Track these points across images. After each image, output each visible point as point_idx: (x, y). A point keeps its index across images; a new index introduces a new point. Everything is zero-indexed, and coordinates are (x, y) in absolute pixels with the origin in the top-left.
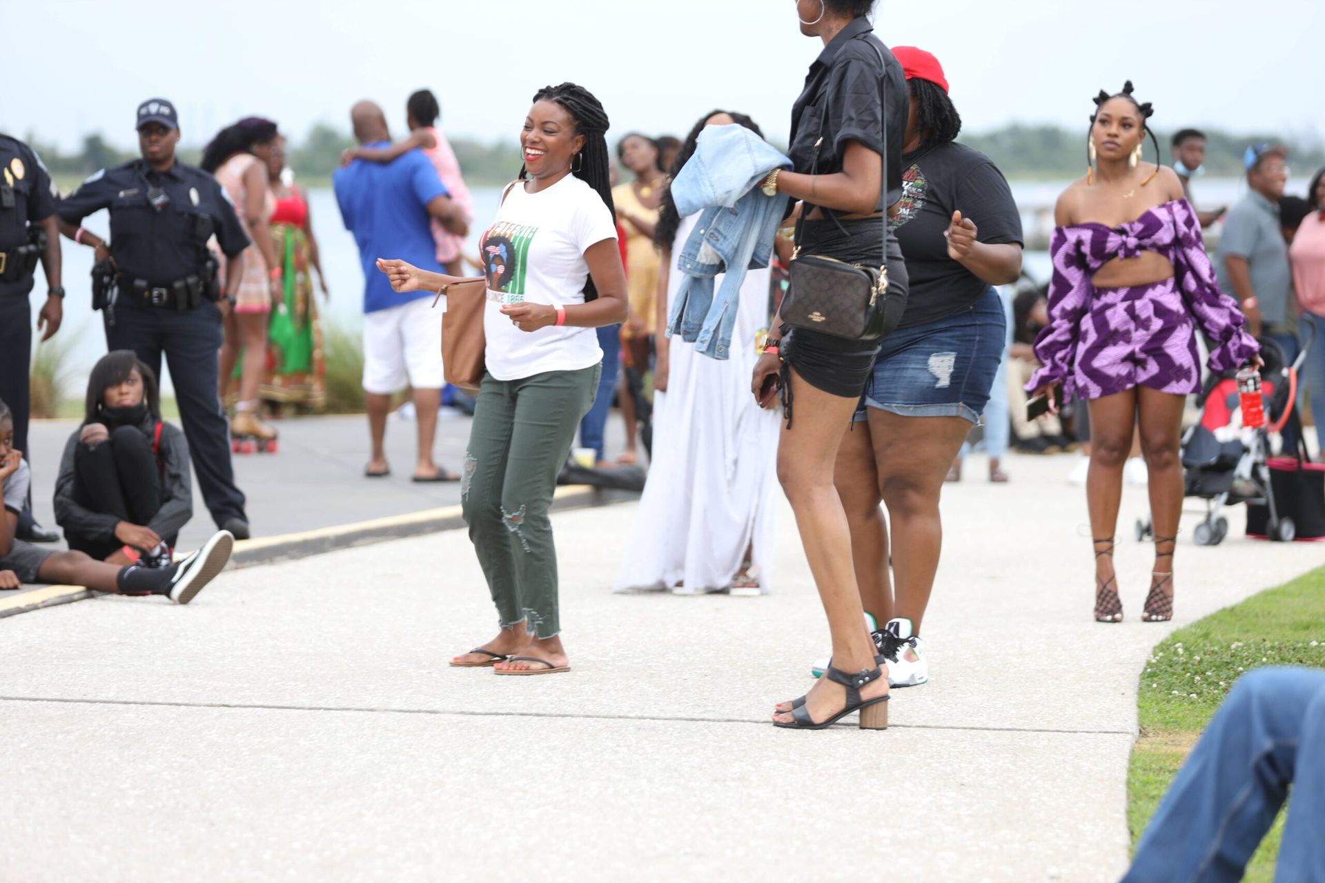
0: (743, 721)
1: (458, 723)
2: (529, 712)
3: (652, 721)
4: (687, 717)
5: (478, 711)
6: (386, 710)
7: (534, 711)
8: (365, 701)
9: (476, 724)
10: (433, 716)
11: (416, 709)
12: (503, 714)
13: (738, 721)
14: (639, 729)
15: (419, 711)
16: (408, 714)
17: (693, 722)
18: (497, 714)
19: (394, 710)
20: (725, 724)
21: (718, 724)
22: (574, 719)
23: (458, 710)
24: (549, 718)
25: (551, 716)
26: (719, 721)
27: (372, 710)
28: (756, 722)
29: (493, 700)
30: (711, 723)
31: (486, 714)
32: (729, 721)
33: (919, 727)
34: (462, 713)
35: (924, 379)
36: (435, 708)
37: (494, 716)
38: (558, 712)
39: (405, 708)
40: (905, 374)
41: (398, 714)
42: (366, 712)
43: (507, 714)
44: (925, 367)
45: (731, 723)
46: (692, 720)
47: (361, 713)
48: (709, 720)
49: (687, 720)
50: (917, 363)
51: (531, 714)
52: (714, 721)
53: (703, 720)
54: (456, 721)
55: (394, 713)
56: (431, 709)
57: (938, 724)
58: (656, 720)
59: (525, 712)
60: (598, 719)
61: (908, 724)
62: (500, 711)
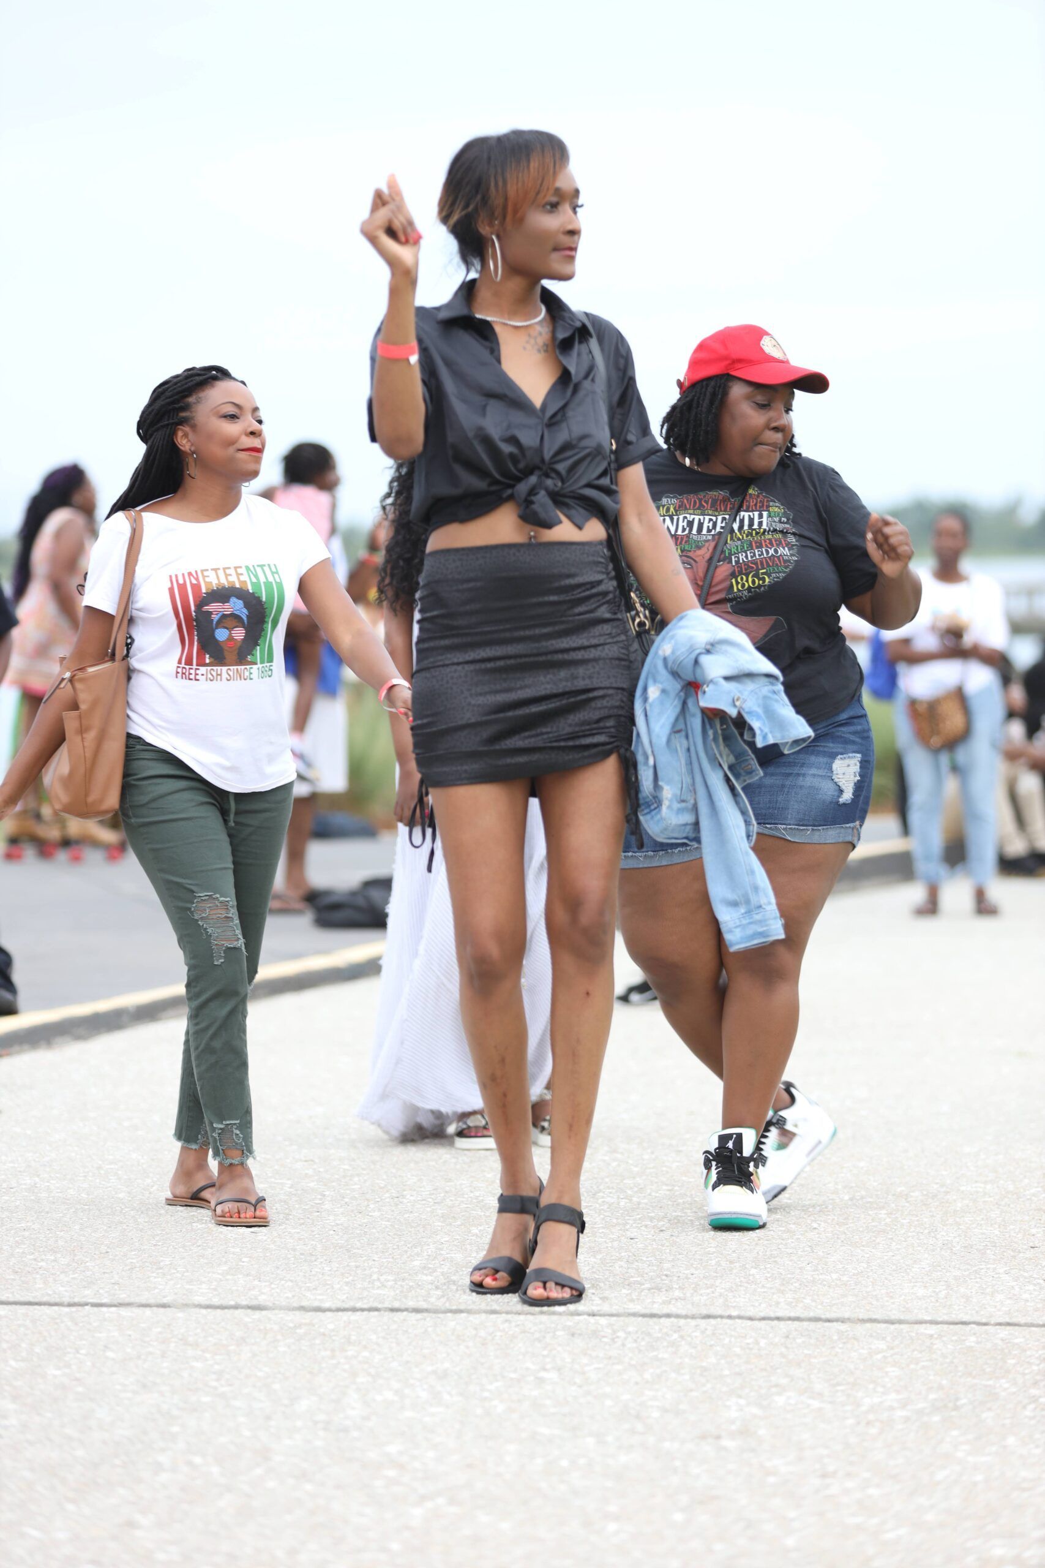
0: (730, 1317)
2: (403, 1307)
3: (592, 1320)
4: (644, 1311)
5: (327, 1305)
6: (186, 1305)
7: (411, 1304)
10: (257, 1315)
11: (232, 1303)
12: (362, 1310)
13: (722, 1317)
14: (573, 1335)
15: (236, 1307)
16: (219, 1311)
17: (655, 1320)
18: (354, 1310)
19: (200, 1306)
20: (703, 1323)
21: (693, 1322)
22: (472, 1318)
23: (295, 1305)
24: (434, 1315)
25: (436, 1311)
26: (693, 1317)
27: (164, 1306)
28: (751, 1319)
29: (347, 1283)
30: (682, 1322)
31: (338, 1310)
32: (708, 1317)
33: (1000, 1324)
34: (302, 1308)
35: (827, 790)
36: (262, 1299)
37: (350, 1313)
38: (447, 1305)
39: (216, 1301)
40: (801, 782)
41: (204, 1311)
43: (370, 1310)
44: (829, 774)
45: (713, 1321)
46: (652, 1316)
47: (148, 1311)
48: (678, 1316)
49: (644, 1316)
50: (819, 769)
51: (406, 1310)
52: (686, 1317)
53: (668, 1316)
55: (197, 1310)
56: (254, 1303)
57: (1029, 1320)
58: (597, 1318)
59: (396, 1305)
60: (509, 1317)
61: (984, 1321)
62: (359, 1305)
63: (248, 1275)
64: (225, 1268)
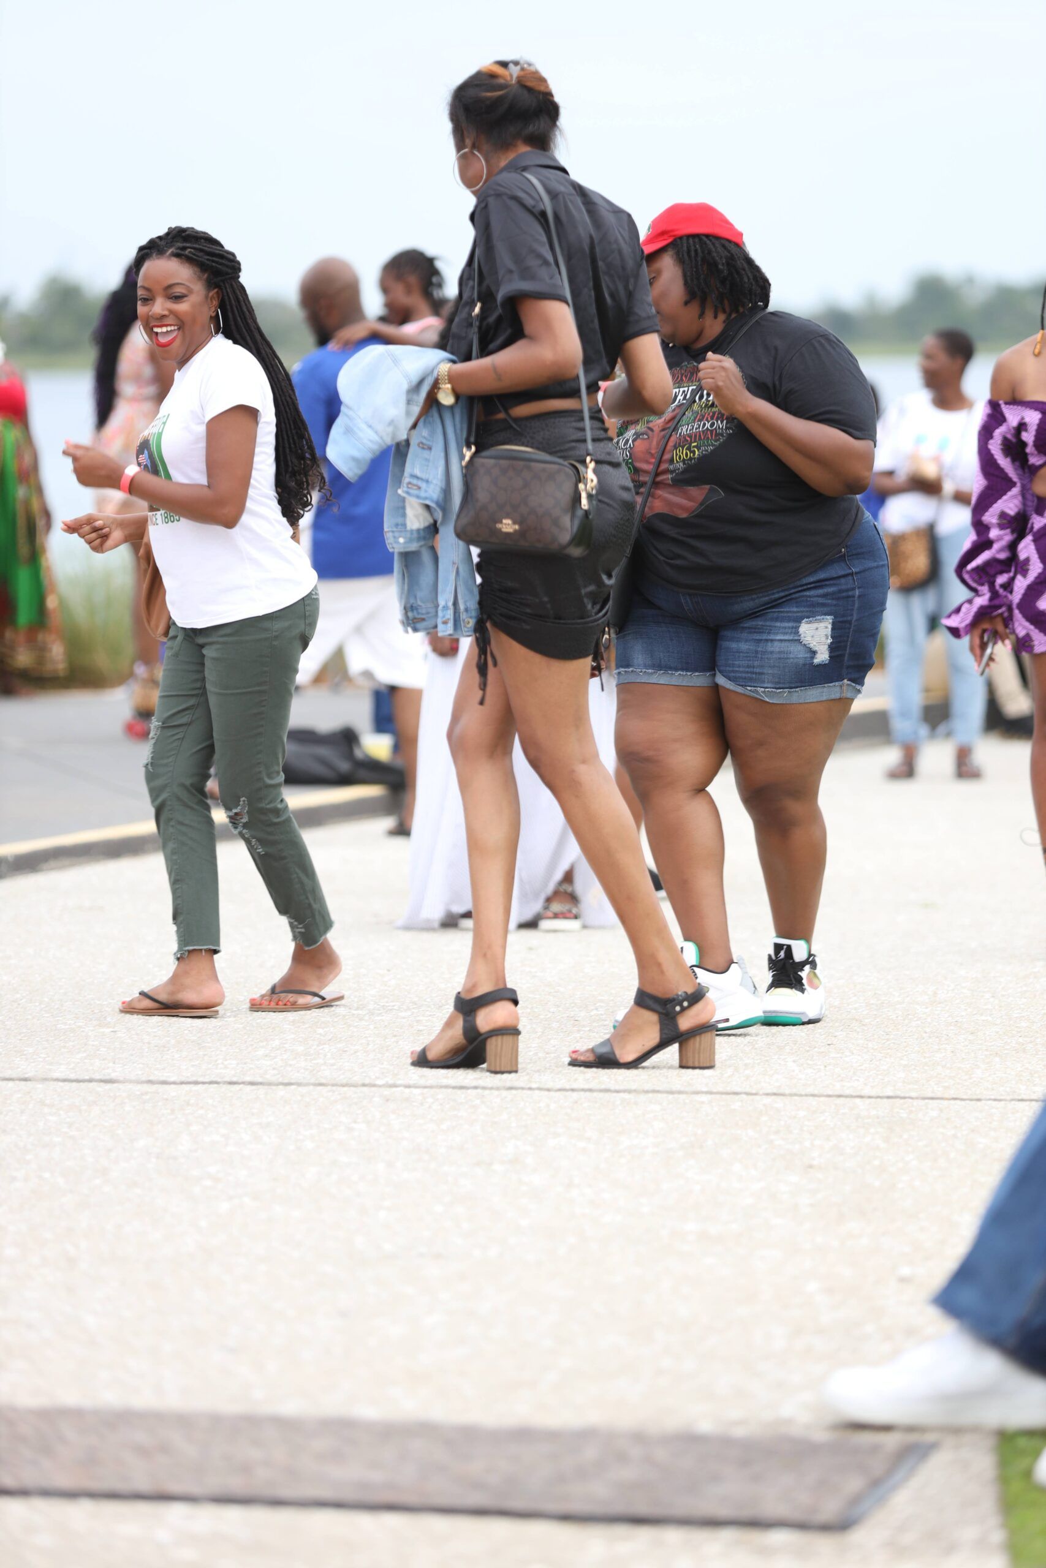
0: (530, 1089)
1: (142, 1094)
2: (240, 1081)
3: (407, 1090)
4: (454, 1084)
5: (172, 1079)
6: (46, 1079)
7: (248, 1079)
8: (18, 1068)
9: (165, 1097)
10: (108, 1086)
11: (87, 1077)
12: (204, 1083)
13: (523, 1089)
14: (387, 1100)
15: (90, 1081)
16: (74, 1084)
17: (464, 1091)
18: (196, 1083)
19: (57, 1080)
20: (504, 1093)
21: (496, 1093)
22: (300, 1089)
23: (144, 1078)
24: (266, 1087)
25: (270, 1084)
26: (498, 1089)
27: (26, 1080)
28: (548, 1090)
29: (193, 1066)
30: (487, 1092)
31: (182, 1083)
32: (511, 1088)
33: (767, 1094)
34: (150, 1082)
35: (797, 654)
36: (113, 1076)
37: (192, 1085)
38: (281, 1080)
39: (72, 1076)
40: (770, 647)
41: (61, 1084)
42: (17, 1082)
43: (211, 1083)
44: (796, 638)
45: (514, 1092)
46: (462, 1088)
47: (11, 1084)
48: (484, 1088)
49: (454, 1088)
50: (785, 634)
51: (243, 1083)
52: (491, 1088)
53: (476, 1088)
54: (138, 1093)
55: (55, 1083)
56: (108, 1077)
57: (794, 1091)
58: (412, 1089)
59: (235, 1079)
60: (334, 1088)
61: (754, 1092)
62: (201, 1079)
63: (104, 1060)
64: (85, 1055)
